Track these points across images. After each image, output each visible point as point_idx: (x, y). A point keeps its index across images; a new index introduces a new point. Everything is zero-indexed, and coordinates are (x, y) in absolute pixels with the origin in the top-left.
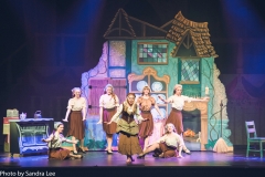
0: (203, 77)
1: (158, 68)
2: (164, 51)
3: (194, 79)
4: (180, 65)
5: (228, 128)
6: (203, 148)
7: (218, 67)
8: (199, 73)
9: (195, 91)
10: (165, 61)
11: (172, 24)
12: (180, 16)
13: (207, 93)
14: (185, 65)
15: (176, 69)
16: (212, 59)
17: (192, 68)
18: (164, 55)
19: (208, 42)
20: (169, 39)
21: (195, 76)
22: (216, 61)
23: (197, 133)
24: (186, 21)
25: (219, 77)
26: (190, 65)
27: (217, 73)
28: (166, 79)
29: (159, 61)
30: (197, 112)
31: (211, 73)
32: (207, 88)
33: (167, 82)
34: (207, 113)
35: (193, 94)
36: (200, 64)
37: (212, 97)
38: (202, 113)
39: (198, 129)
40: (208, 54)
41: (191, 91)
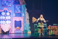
0: (22, 11)
1: (8, 8)
2: (10, 3)
3: (19, 11)
4: (15, 7)
5: (30, 26)
6: (22, 32)
7: (26, 8)
8: (21, 9)
9: (20, 15)
10: (10, 6)
13: (23, 15)
14: (17, 7)
15: (14, 8)
16: (24, 5)
17: (19, 8)
18: (10, 4)
21: (20, 10)
22: (26, 6)
23: (20, 28)
25: (27, 11)
26: (18, 7)
27: (26, 9)
28: (11, 11)
29: (9, 6)
30: (20, 21)
31: (24, 10)
32: (23, 14)
33: (11, 12)
34: (23, 22)
35: (19, 16)
36: (21, 7)
37: (25, 17)
38: (22, 22)
39: (20, 27)
40: (24, 4)
41: (18, 15)
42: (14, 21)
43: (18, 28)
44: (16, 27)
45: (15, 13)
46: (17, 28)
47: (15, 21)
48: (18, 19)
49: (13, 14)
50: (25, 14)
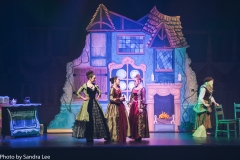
0: (176, 66)
1: (136, 57)
2: (140, 42)
3: (168, 67)
4: (155, 54)
7: (189, 56)
8: (172, 61)
9: (169, 78)
10: (142, 51)
11: (148, 18)
12: (155, 11)
13: (180, 79)
14: (160, 55)
15: (152, 58)
16: (184, 49)
17: (166, 58)
18: (141, 46)
19: (181, 34)
20: (145, 31)
21: (169, 64)
22: (188, 51)
23: (171, 116)
24: (160, 15)
25: (191, 66)
26: (165, 54)
27: (188, 62)
28: (143, 67)
29: (137, 51)
30: (171, 97)
31: (183, 62)
32: (180, 75)
33: (144, 70)
34: (180, 98)
35: (167, 81)
36: (173, 54)
37: (184, 83)
38: (176, 97)
39: (172, 112)
40: (181, 45)
41: (165, 78)
42: (152, 97)
43: (163, 115)
44: (157, 112)
45: (155, 73)
46: (161, 116)
47: (157, 97)
48: (164, 90)
49: (149, 76)
50: (185, 75)
